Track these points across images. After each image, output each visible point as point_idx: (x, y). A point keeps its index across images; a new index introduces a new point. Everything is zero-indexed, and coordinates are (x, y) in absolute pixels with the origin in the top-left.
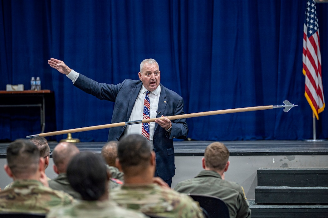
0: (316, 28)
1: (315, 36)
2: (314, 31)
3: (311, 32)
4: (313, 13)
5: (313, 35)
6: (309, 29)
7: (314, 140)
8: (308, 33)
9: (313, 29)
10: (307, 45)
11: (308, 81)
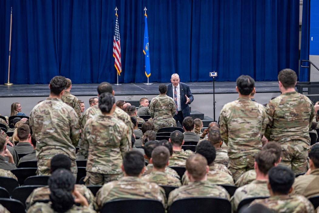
0: (119, 38)
1: (119, 41)
2: (119, 39)
3: (117, 39)
4: (118, 32)
5: (118, 41)
6: (116, 38)
7: (118, 84)
8: (116, 40)
9: (118, 38)
10: (116, 45)
11: (116, 60)
